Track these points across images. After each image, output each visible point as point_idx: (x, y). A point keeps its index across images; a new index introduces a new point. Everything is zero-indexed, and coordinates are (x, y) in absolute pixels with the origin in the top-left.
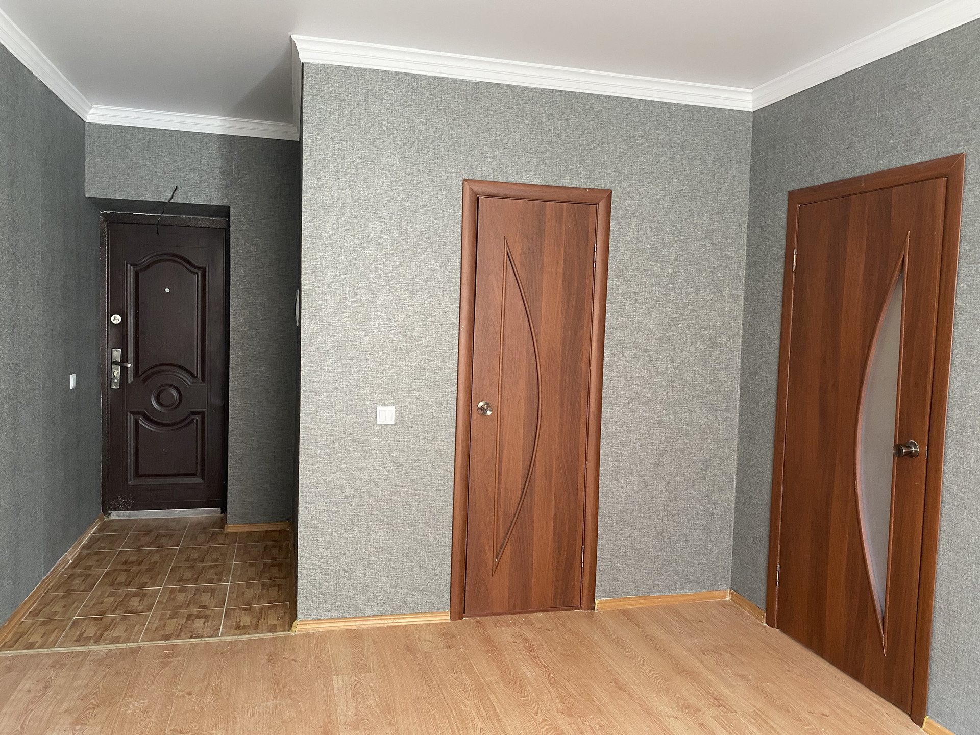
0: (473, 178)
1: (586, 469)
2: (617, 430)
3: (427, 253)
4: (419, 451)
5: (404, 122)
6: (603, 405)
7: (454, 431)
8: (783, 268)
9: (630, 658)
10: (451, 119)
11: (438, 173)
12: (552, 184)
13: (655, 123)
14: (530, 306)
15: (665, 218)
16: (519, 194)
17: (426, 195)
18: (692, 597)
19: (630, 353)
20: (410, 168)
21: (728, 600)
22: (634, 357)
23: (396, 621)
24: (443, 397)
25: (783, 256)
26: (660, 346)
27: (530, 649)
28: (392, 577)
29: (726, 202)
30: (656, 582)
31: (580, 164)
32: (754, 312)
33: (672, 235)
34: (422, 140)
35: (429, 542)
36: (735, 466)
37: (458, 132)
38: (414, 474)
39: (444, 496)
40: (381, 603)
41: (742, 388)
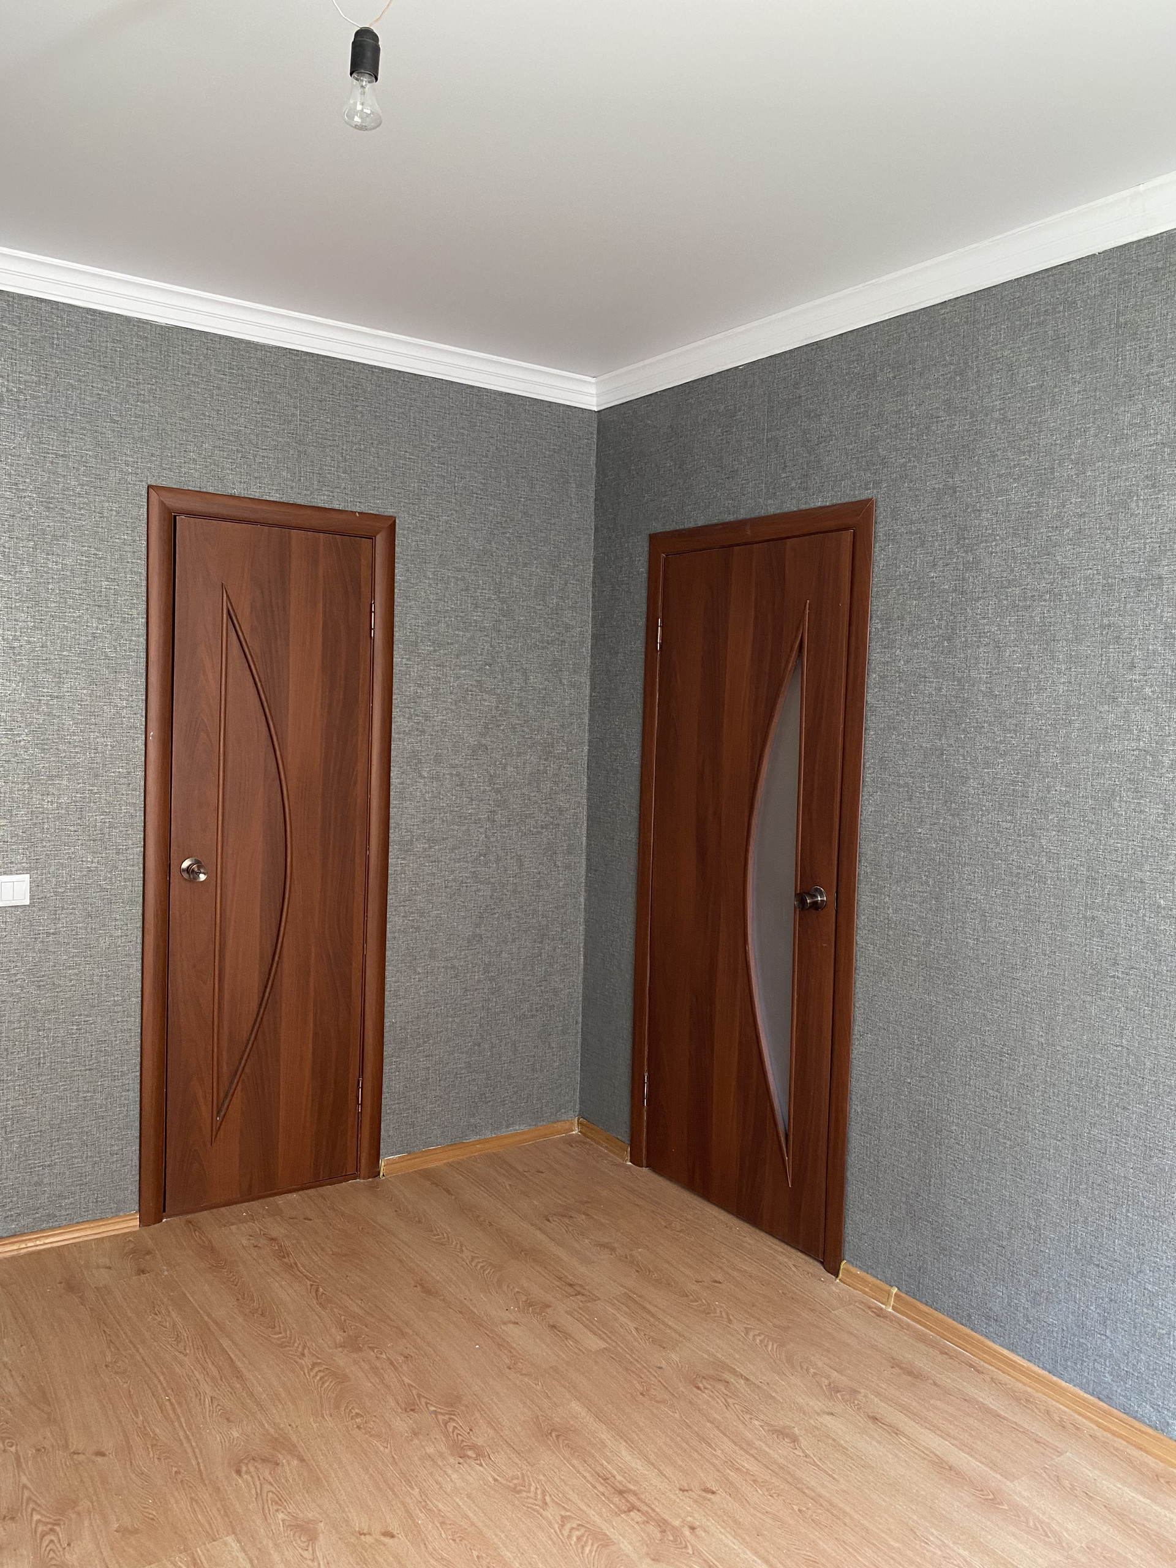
0: (164, 484)
1: (364, 956)
2: (412, 890)
3: (85, 607)
4: (76, 948)
5: (38, 383)
6: (390, 854)
7: (141, 912)
8: (644, 645)
9: (442, 1244)
10: (125, 383)
11: (102, 473)
12: (299, 502)
13: (458, 417)
14: (268, 697)
15: (476, 564)
16: (247, 515)
17: (80, 509)
18: (525, 1137)
19: (430, 771)
20: (52, 462)
21: (576, 1134)
22: (436, 778)
23: (42, 1243)
24: (118, 853)
25: (644, 628)
26: (474, 759)
27: (282, 1253)
28: (31, 1168)
29: (562, 545)
30: (472, 1121)
31: (343, 473)
32: (604, 707)
33: (487, 592)
34: (72, 415)
35: (98, 1102)
36: (582, 932)
37: (137, 406)
38: (67, 989)
39: (123, 1021)
40: (12, 1216)
41: (589, 818)
